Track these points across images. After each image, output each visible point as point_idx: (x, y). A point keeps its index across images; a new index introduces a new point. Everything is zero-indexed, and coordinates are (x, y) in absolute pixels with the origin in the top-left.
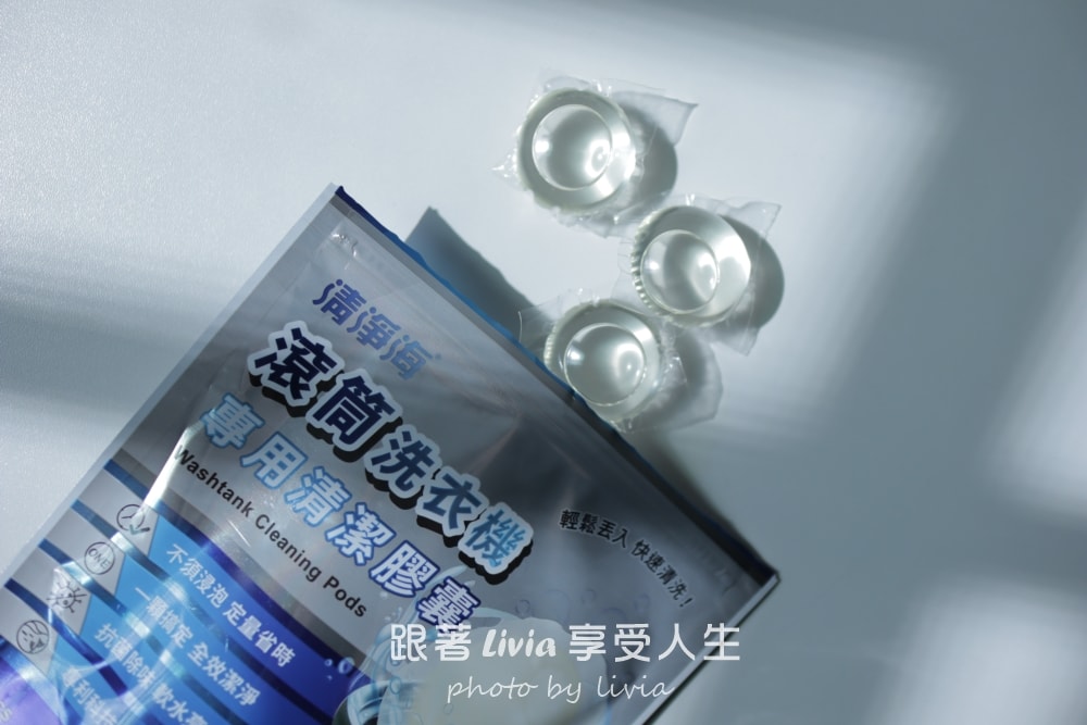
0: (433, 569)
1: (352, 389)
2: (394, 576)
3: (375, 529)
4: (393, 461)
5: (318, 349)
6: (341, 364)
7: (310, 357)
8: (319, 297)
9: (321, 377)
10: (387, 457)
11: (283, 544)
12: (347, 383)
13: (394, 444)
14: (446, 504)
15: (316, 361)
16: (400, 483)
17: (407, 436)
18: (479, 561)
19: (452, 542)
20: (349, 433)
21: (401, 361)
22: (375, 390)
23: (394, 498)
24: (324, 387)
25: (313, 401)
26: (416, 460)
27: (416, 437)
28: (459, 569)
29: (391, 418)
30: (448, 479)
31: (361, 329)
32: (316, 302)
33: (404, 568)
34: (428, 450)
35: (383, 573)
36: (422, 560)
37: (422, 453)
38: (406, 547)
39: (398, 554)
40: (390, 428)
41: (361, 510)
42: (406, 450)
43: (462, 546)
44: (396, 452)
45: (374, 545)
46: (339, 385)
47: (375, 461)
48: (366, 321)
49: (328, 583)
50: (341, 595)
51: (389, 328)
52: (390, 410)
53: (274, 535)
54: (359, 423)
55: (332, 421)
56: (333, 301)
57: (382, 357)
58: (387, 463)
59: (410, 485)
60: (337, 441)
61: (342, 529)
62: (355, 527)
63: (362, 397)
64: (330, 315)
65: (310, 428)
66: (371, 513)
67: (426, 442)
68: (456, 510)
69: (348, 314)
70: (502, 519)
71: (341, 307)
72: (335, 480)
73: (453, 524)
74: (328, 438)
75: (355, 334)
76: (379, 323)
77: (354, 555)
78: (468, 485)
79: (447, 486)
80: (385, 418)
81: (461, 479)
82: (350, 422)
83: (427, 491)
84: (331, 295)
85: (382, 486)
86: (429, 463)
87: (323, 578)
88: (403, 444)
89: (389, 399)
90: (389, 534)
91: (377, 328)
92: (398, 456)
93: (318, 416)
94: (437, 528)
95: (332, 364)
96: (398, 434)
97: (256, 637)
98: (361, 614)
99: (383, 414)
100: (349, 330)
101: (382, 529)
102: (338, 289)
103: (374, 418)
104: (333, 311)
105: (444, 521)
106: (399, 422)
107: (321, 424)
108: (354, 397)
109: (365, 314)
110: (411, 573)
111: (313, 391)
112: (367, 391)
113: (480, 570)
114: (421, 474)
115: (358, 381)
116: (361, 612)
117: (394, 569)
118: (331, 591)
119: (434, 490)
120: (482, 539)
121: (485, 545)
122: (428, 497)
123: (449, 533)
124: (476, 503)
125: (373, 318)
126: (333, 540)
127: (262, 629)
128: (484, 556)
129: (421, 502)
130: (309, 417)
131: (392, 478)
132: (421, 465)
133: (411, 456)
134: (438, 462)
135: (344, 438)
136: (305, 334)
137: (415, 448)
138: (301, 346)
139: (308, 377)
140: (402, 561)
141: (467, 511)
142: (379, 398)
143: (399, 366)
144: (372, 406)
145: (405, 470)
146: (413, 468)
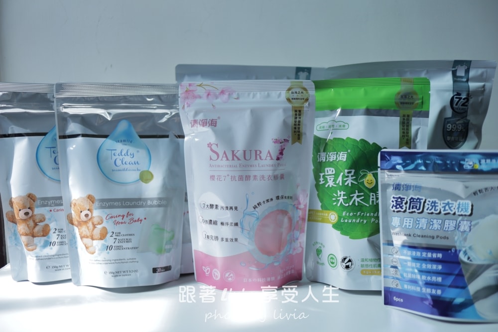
0: (455, 221)
1: (412, 200)
2: (448, 228)
3: (437, 221)
4: (430, 208)
5: (400, 198)
6: (406, 197)
7: (399, 200)
8: (393, 188)
9: (404, 202)
10: (428, 208)
11: (422, 236)
12: (410, 200)
13: (428, 204)
14: (447, 208)
15: (401, 200)
16: (435, 210)
17: (429, 201)
18: (464, 214)
19: (454, 214)
20: (418, 208)
22: (416, 197)
23: (436, 214)
24: (406, 203)
25: (406, 207)
27: (431, 200)
28: (461, 218)
29: (424, 200)
30: (443, 203)
32: (393, 190)
33: (449, 225)
34: (435, 201)
35: (446, 228)
36: (452, 221)
37: (435, 203)
38: (446, 221)
39: (446, 223)
40: (425, 202)
41: (432, 220)
42: (431, 204)
43: (457, 213)
45: (440, 225)
46: (409, 202)
47: (427, 209)
49: (437, 237)
50: (441, 238)
51: (410, 185)
52: (422, 199)
53: (419, 236)
54: (418, 206)
55: (413, 208)
56: (396, 187)
57: (413, 191)
59: (437, 210)
60: (416, 211)
61: (431, 226)
62: (433, 224)
63: (415, 200)
64: (397, 190)
65: (410, 213)
66: (435, 219)
67: (434, 200)
68: (450, 208)
69: (400, 188)
70: (461, 203)
71: (398, 187)
72: (422, 218)
73: (452, 211)
74: (415, 212)
76: (407, 185)
77: (437, 229)
78: (448, 202)
79: (444, 205)
80: (422, 201)
81: (446, 202)
82: (416, 206)
83: (441, 208)
85: (432, 213)
86: (437, 203)
87: (435, 237)
88: (430, 203)
89: (420, 197)
90: (441, 221)
91: (408, 187)
92: (431, 206)
93: (409, 209)
94: (449, 213)
95: (404, 198)
96: (427, 202)
97: (432, 256)
99: (421, 201)
100: (403, 190)
101: (439, 221)
102: (395, 185)
103: (420, 203)
105: (449, 211)
106: (426, 200)
107: (411, 210)
108: (413, 201)
110: (451, 225)
111: (405, 206)
112: (415, 199)
113: (465, 215)
114: (437, 206)
115: (412, 198)
116: (448, 238)
117: (447, 226)
118: (439, 238)
119: (443, 207)
120: (460, 210)
121: (462, 210)
122: (442, 209)
123: (453, 212)
124: (453, 204)
126: (431, 229)
127: (432, 253)
128: (464, 212)
129: (442, 211)
130: (408, 211)
131: (433, 211)
132: (436, 205)
133: (433, 204)
134: (439, 202)
135: (418, 210)
136: (395, 196)
137: (432, 202)
138: (396, 199)
139: (402, 204)
140: (448, 224)
141: (452, 206)
142: (418, 199)
143: (417, 190)
144: (418, 201)
145: (434, 208)
146: (435, 206)
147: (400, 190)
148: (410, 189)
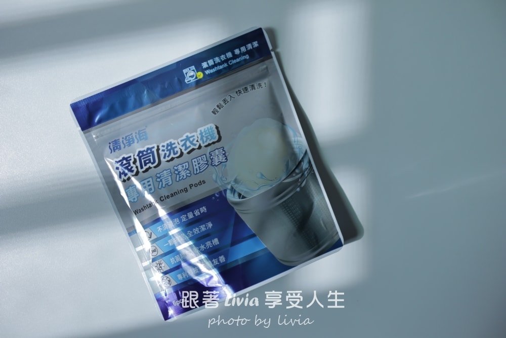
0: (204, 156)
1: (141, 155)
2: (199, 168)
3: (183, 167)
4: (168, 153)
5: (124, 159)
6: (132, 155)
7: (125, 162)
8: (110, 151)
9: (131, 162)
10: (165, 154)
11: (172, 195)
12: (138, 155)
13: (163, 150)
14: (188, 144)
15: (127, 161)
16: (174, 154)
17: (163, 146)
18: (211, 142)
19: (200, 147)
20: (152, 161)
21: (142, 138)
22: (145, 149)
23: (178, 157)
24: (135, 162)
25: (137, 167)
26: (171, 147)
27: (165, 144)
28: (209, 149)
29: (156, 148)
30: (181, 141)
31: (126, 145)
32: (111, 153)
33: (199, 164)
34: (171, 142)
35: (197, 170)
36: (200, 158)
37: (171, 144)
38: (193, 161)
39: (194, 164)
40: (158, 150)
41: (176, 168)
42: (167, 148)
43: (203, 145)
44: (166, 151)
45: (187, 169)
46: (137, 158)
47: (164, 158)
48: (125, 142)
49: (191, 187)
50: (196, 185)
51: (130, 136)
52: (153, 147)
53: (168, 197)
54: (151, 157)
55: (145, 165)
56: (114, 148)
57: (138, 142)
58: (167, 155)
59: (177, 152)
60: (152, 166)
61: (178, 176)
62: (180, 172)
63: (145, 153)
64: (117, 151)
65: (144, 172)
66: (178, 165)
67: (168, 142)
68: (191, 143)
69: (120, 146)
70: (203, 131)
71: (117, 147)
72: (163, 172)
73: (195, 145)
74: (150, 168)
75: (127, 147)
76: (128, 139)
77: (187, 176)
78: (187, 136)
79: (183, 142)
80: (155, 150)
81: (184, 137)
82: (150, 160)
83: (181, 148)
84: (112, 148)
85: (172, 159)
86: (174, 144)
87: (188, 188)
88: (165, 148)
89: (150, 146)
90: (187, 164)
91: (129, 140)
92: (167, 151)
93: (142, 167)
94: (193, 149)
95: (130, 157)
96: (161, 148)
97: (194, 215)
98: (205, 182)
99: (153, 150)
100: (124, 147)
101: (184, 165)
102: (111, 145)
103: (153, 153)
104: (117, 149)
105: (192, 147)
106: (158, 147)
107: (145, 168)
108: (143, 155)
109: (123, 141)
110: (201, 162)
111: (134, 166)
112: (144, 151)
113: (214, 143)
114: (176, 147)
115: (140, 152)
116: (204, 182)
117: (197, 167)
118: (193, 187)
119: (182, 146)
120: (205, 139)
121: (207, 138)
122: (183, 148)
123: (197, 147)
124: (194, 136)
125: (125, 139)
126: (179, 180)
127: (193, 212)
128: (210, 140)
129: (183, 151)
130: (140, 170)
131: (172, 155)
132: (173, 146)
133: (169, 148)
134: (176, 142)
135: (152, 164)
136: (118, 160)
137: (168, 145)
138: (120, 163)
139: (130, 165)
140: (196, 163)
141: (194, 140)
142: (148, 149)
143: (143, 139)
144: (149, 151)
145: (172, 151)
146: (173, 149)
147: (120, 149)
148: (134, 142)
